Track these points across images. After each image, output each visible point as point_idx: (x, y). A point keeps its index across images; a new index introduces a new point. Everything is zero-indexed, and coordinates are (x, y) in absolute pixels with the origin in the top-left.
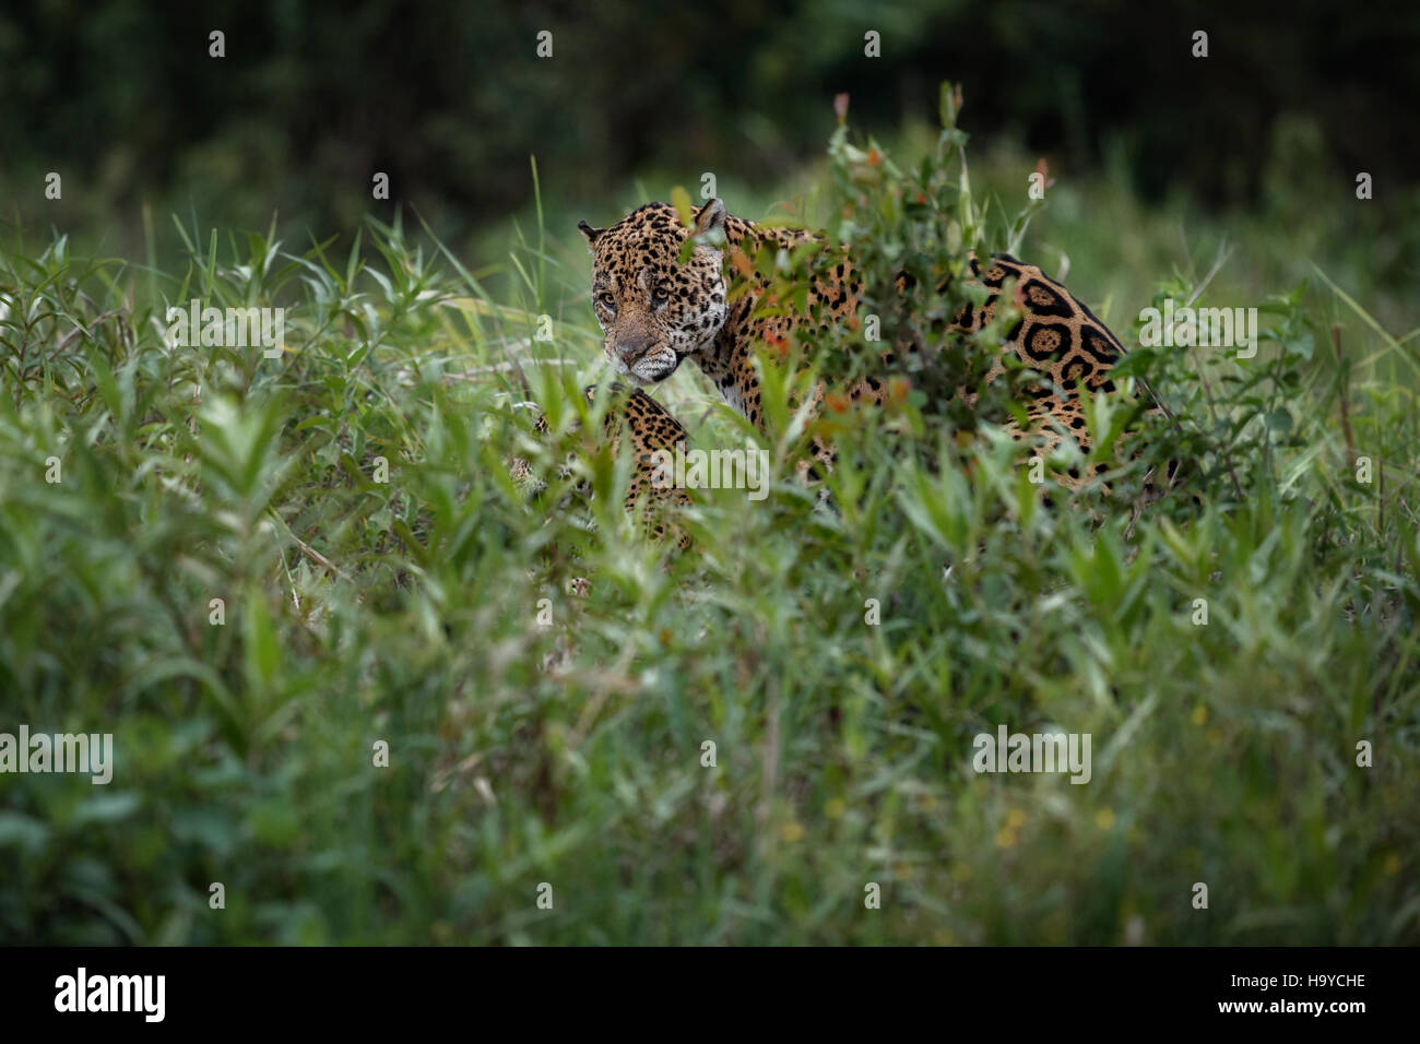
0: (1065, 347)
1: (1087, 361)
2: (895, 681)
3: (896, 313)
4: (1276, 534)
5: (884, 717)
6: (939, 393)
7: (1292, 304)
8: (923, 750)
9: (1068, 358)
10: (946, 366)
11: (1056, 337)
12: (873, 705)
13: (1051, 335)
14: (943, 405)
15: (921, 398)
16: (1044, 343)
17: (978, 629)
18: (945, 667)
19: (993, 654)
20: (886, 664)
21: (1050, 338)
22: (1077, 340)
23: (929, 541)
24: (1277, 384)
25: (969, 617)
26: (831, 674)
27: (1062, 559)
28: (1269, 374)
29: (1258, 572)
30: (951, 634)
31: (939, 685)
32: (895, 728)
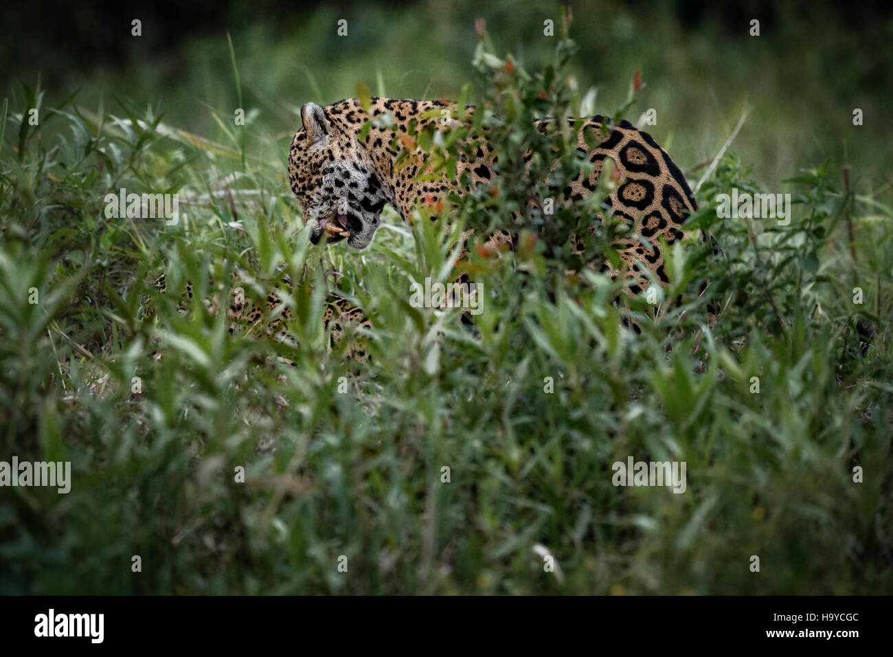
0: (648, 200)
1: (664, 217)
2: (522, 466)
3: (524, 183)
4: (808, 356)
5: (513, 494)
6: (555, 242)
7: (819, 176)
8: (542, 519)
9: (649, 210)
10: (560, 223)
11: (643, 191)
12: (504, 485)
13: (639, 189)
14: (558, 251)
15: (541, 246)
16: (633, 194)
17: (584, 426)
18: (560, 457)
19: (595, 447)
20: (515, 454)
21: (637, 191)
22: (658, 197)
23: (548, 357)
24: (808, 236)
25: (576, 415)
26: (474, 461)
27: (645, 373)
28: (802, 229)
29: (795, 387)
30: (563, 429)
31: (554, 470)
32: (522, 502)
